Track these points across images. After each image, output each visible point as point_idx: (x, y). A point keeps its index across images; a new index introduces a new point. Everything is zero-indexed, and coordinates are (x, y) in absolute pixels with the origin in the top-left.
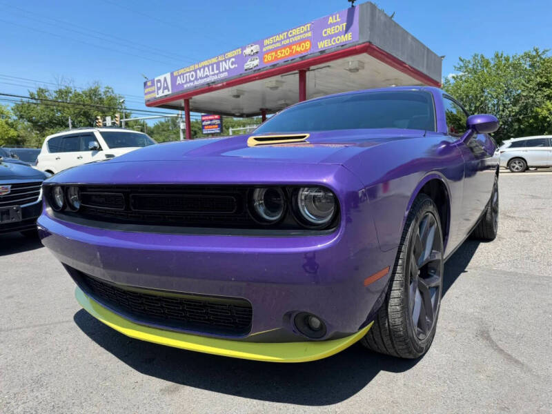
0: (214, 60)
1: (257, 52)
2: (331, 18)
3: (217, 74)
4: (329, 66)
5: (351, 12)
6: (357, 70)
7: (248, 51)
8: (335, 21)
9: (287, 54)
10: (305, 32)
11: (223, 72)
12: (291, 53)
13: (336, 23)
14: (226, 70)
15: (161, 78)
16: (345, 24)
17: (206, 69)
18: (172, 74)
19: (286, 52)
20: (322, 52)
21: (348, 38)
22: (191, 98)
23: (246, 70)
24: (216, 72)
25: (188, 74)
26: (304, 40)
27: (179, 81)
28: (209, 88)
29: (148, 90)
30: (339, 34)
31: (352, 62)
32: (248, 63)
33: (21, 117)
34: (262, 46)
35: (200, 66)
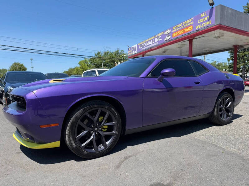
0: (153, 38)
1: (170, 33)
2: (202, 14)
3: (154, 43)
4: (204, 36)
5: (212, 10)
6: (219, 37)
7: (166, 33)
8: (204, 16)
9: (182, 33)
10: (190, 22)
11: (156, 42)
12: (184, 32)
13: (205, 16)
14: (157, 42)
15: (134, 46)
16: (208, 17)
17: (150, 41)
18: (137, 45)
19: (182, 32)
20: (198, 30)
21: (210, 23)
22: (145, 54)
23: (165, 41)
24: (153, 42)
25: (143, 44)
26: (189, 26)
27: (140, 48)
28: (151, 50)
29: (129, 51)
30: (206, 21)
31: (216, 33)
32: (166, 38)
33: (91, 63)
34: (172, 30)
35: (148, 40)
